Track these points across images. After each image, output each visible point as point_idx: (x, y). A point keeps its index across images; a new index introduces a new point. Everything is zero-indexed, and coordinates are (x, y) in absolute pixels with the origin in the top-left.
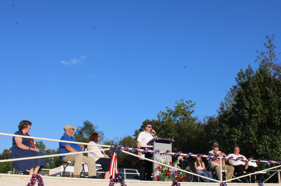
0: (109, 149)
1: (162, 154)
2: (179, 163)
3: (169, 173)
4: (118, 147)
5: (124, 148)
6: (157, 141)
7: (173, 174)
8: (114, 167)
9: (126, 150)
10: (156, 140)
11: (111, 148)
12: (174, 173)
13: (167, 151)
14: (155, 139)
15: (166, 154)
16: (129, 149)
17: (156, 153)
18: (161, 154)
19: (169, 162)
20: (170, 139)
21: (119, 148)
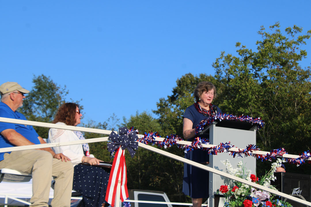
0: (106, 139)
1: (237, 155)
2: (274, 178)
3: (249, 202)
4: (130, 135)
5: (143, 136)
6: (220, 124)
7: (261, 204)
8: (119, 184)
9: (150, 143)
10: (218, 120)
11: (111, 137)
12: (263, 203)
13: (250, 148)
14: (216, 119)
15: (247, 155)
16: (156, 140)
17: (221, 150)
18: (234, 153)
19: (250, 176)
20: (251, 118)
21: (132, 138)
